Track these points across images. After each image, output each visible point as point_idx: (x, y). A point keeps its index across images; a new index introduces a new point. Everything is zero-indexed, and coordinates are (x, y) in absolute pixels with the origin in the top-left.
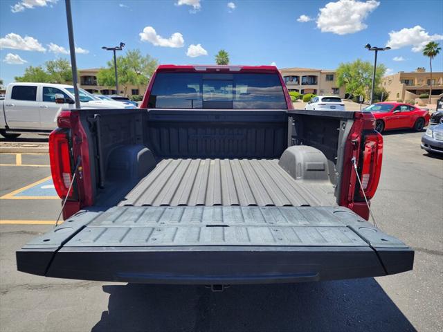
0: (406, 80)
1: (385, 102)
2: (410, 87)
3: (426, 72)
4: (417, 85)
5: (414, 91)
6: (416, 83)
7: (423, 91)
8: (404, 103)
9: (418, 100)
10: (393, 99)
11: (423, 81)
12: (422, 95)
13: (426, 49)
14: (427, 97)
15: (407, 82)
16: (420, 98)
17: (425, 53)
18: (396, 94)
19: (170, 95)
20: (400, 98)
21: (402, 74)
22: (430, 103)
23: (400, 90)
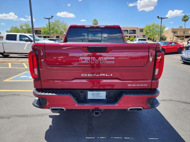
1: (165, 41)
2: (176, 34)
3: (183, 28)
5: (178, 37)
6: (178, 33)
7: (182, 37)
8: (173, 41)
9: (179, 40)
10: (168, 40)
11: (181, 32)
12: (181, 38)
13: (183, 18)
14: (183, 39)
15: (175, 33)
16: (180, 39)
17: (183, 20)
18: (170, 38)
20: (172, 39)
21: (173, 29)
22: (185, 42)
23: (172, 36)
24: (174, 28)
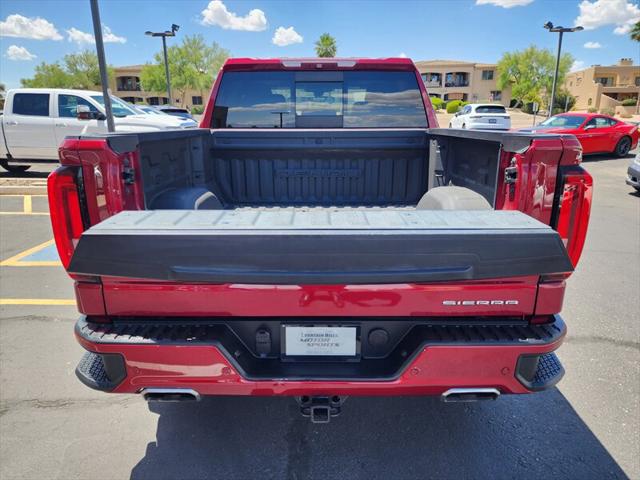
0: (603, 78)
1: (570, 112)
2: (609, 89)
3: (634, 65)
4: (620, 85)
5: (614, 95)
6: (618, 82)
7: (628, 95)
8: (599, 113)
9: (619, 108)
10: (581, 108)
11: (628, 79)
12: (625, 101)
13: (636, 30)
14: (634, 104)
15: (604, 81)
16: (624, 105)
17: (633, 36)
18: (587, 100)
19: (249, 106)
20: (593, 106)
21: (598, 68)
22: (638, 114)
23: (593, 95)
24: (603, 65)
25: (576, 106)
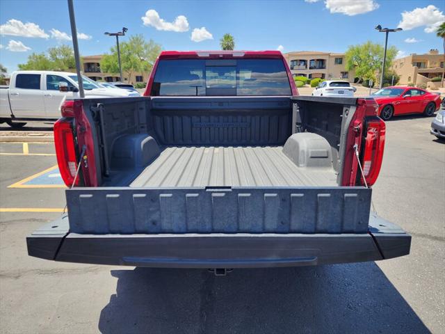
0: (418, 63)
1: (396, 86)
2: (422, 70)
3: (439, 54)
4: (430, 67)
5: (426, 75)
6: (428, 65)
7: (436, 74)
8: (416, 87)
9: (430, 83)
10: (403, 83)
11: (435, 63)
12: (433, 79)
13: (440, 30)
14: (440, 81)
15: (419, 65)
16: (433, 81)
17: (439, 34)
18: (407, 78)
20: (412, 82)
21: (414, 56)
22: (443, 87)
23: (412, 74)
24: (418, 54)
25: (400, 82)
